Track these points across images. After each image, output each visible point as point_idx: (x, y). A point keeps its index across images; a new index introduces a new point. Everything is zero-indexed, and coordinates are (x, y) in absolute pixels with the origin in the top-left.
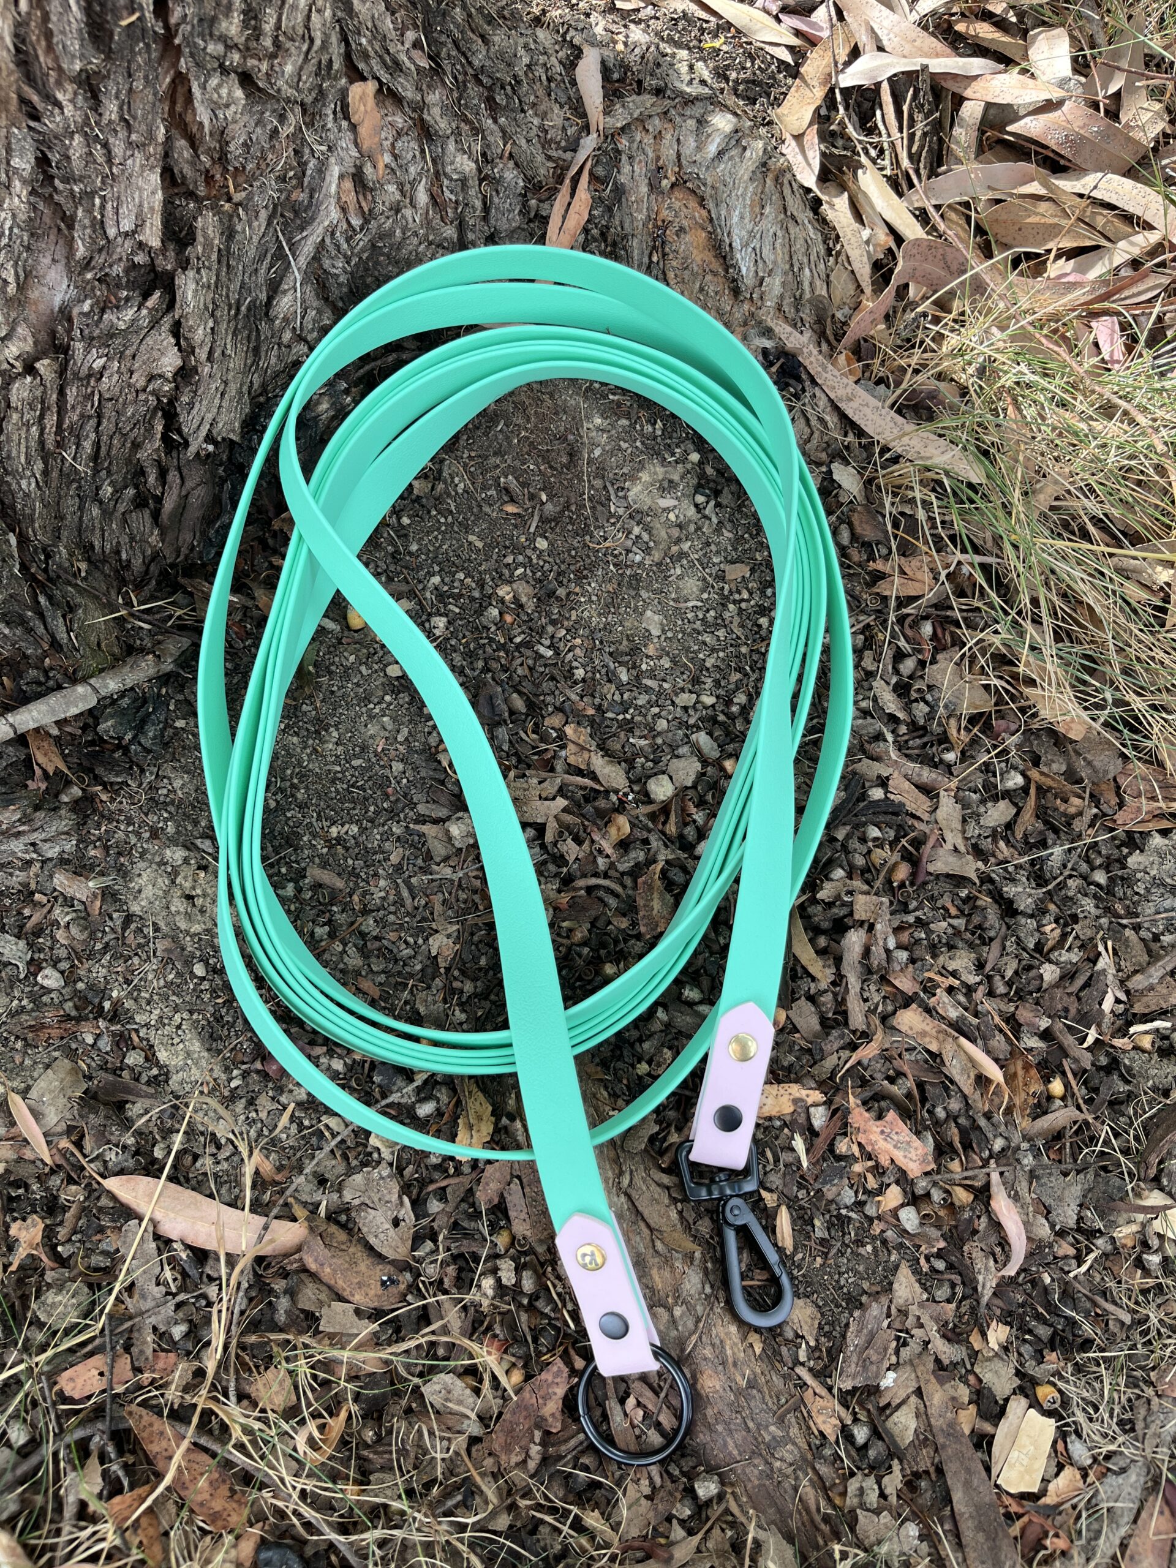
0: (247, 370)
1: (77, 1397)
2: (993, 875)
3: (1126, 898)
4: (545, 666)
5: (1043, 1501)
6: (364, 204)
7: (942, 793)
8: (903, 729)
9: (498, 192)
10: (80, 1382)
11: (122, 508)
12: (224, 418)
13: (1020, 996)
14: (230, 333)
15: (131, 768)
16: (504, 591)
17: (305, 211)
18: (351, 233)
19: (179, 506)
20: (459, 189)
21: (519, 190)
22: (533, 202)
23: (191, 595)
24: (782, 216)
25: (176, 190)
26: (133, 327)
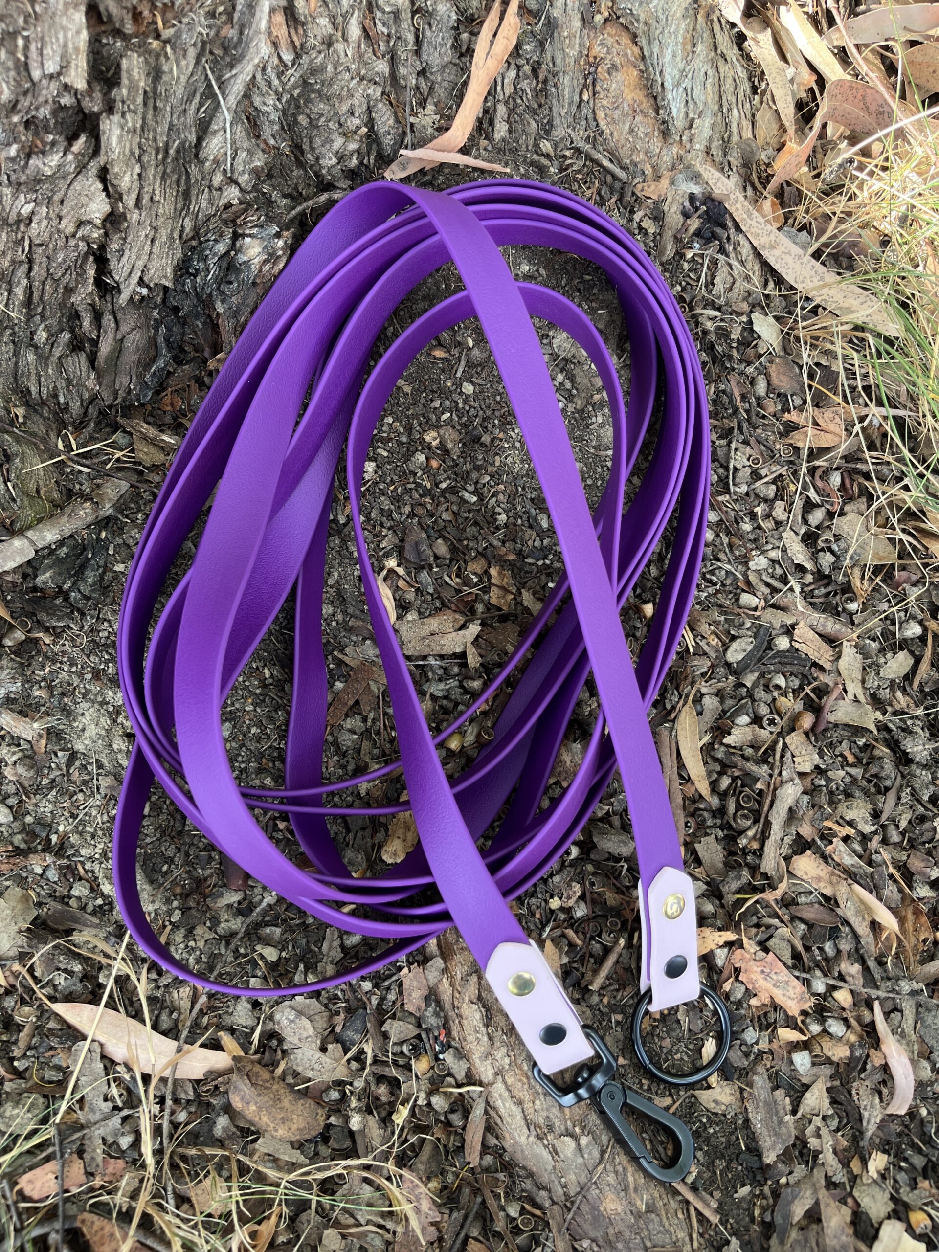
0: (178, 214)
1: (36, 1196)
2: (890, 725)
4: (469, 511)
6: (295, 38)
7: (845, 643)
8: (809, 578)
9: (430, 25)
10: (38, 1184)
11: (57, 352)
12: (154, 265)
13: (913, 845)
14: (158, 178)
15: (72, 612)
16: (431, 437)
17: (235, 48)
18: (282, 69)
19: (114, 349)
20: (391, 22)
21: (451, 24)
22: (465, 36)
23: (131, 434)
24: (713, 54)
25: (103, 28)
26: (59, 172)
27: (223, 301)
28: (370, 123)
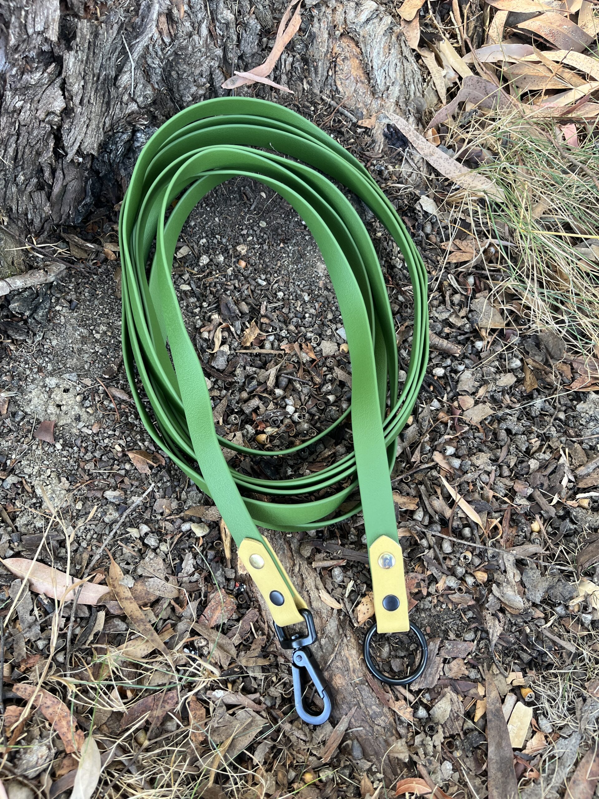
0: (102, 114)
3: (575, 428)
4: (262, 290)
5: (524, 752)
6: (171, 31)
9: (246, 31)
11: (29, 189)
12: (88, 141)
13: (517, 477)
14: (93, 90)
15: (28, 332)
16: (241, 248)
17: (139, 28)
18: (164, 46)
19: (62, 191)
20: (225, 29)
21: (257, 32)
22: (265, 40)
23: (68, 243)
24: (400, 56)
25: (68, 12)
26: (39, 84)
27: (125, 169)
28: (211, 80)
